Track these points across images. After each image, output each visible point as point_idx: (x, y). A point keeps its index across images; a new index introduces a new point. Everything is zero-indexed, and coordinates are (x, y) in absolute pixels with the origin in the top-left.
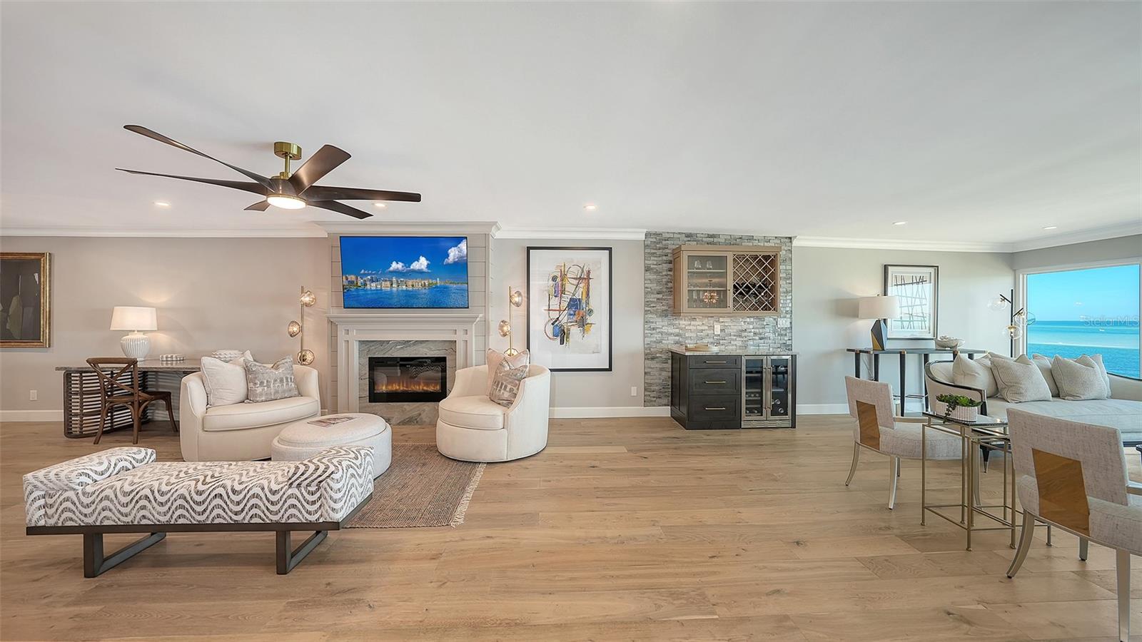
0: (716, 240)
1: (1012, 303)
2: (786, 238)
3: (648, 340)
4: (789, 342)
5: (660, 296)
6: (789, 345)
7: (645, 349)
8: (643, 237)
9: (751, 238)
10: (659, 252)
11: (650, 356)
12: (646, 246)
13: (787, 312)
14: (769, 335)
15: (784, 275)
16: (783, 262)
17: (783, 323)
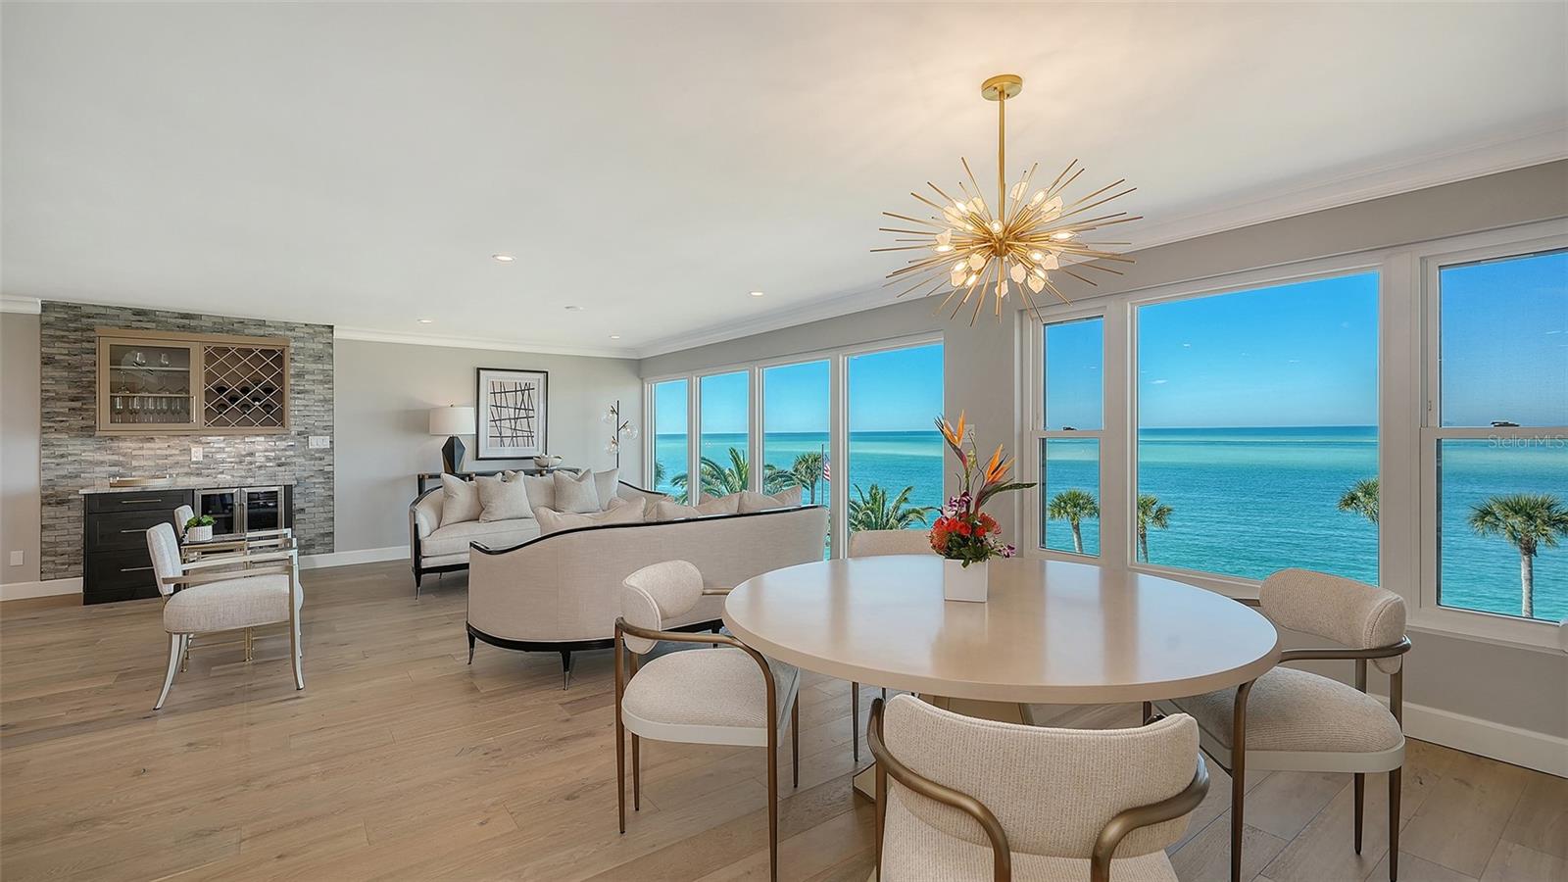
0: (193, 323)
2: (324, 326)
3: (50, 475)
4: (327, 469)
5: (77, 404)
6: (329, 473)
7: (44, 488)
8: (39, 311)
9: (261, 324)
10: (73, 336)
11: (52, 499)
12: (44, 325)
13: (325, 428)
14: (295, 460)
15: (321, 377)
16: (318, 358)
17: (318, 442)
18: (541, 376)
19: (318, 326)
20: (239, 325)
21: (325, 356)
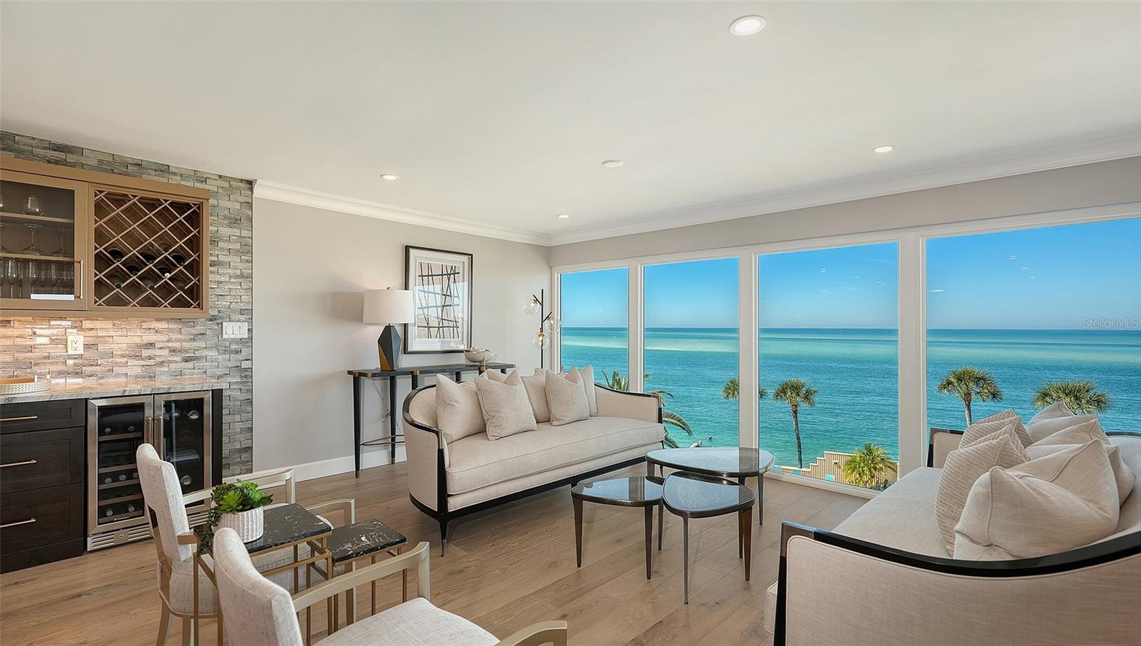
0: (71, 158)
1: (542, 305)
2: (242, 181)
4: (245, 365)
6: (246, 369)
9: (164, 170)
13: (242, 312)
14: (205, 353)
15: (238, 246)
16: (235, 221)
17: (233, 330)
18: (465, 259)
19: (235, 179)
20: (135, 168)
21: (242, 219)
